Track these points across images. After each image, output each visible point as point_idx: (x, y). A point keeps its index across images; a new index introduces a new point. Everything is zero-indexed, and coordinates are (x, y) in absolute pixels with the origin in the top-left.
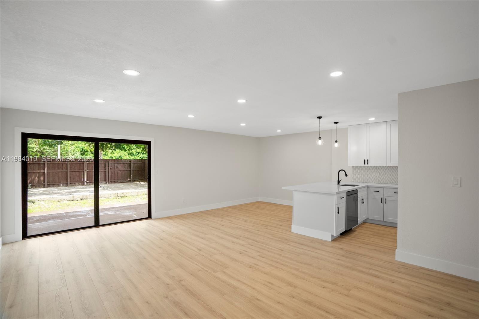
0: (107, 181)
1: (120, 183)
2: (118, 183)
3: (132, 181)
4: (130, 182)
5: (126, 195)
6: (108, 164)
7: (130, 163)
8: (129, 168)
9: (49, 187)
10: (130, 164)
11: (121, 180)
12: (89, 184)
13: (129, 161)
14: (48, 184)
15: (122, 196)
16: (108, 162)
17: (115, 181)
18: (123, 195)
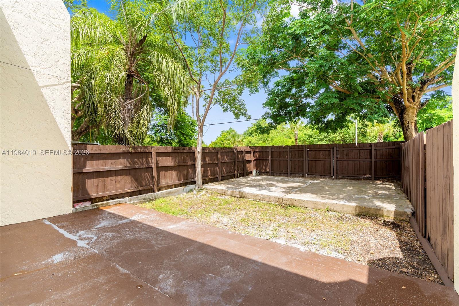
0: (332, 175)
1: (353, 179)
2: (349, 179)
3: (373, 178)
4: (371, 180)
5: (295, 204)
6: (333, 151)
7: (370, 148)
8: (368, 156)
9: (273, 175)
10: (371, 150)
11: (349, 175)
12: (311, 177)
13: (368, 146)
14: (273, 172)
15: (288, 203)
16: (333, 148)
17: (343, 175)
18: (290, 203)
